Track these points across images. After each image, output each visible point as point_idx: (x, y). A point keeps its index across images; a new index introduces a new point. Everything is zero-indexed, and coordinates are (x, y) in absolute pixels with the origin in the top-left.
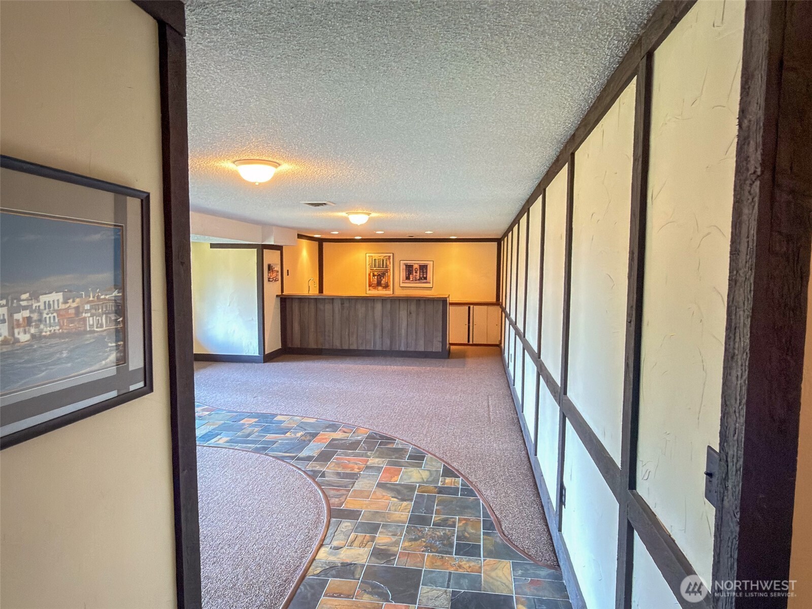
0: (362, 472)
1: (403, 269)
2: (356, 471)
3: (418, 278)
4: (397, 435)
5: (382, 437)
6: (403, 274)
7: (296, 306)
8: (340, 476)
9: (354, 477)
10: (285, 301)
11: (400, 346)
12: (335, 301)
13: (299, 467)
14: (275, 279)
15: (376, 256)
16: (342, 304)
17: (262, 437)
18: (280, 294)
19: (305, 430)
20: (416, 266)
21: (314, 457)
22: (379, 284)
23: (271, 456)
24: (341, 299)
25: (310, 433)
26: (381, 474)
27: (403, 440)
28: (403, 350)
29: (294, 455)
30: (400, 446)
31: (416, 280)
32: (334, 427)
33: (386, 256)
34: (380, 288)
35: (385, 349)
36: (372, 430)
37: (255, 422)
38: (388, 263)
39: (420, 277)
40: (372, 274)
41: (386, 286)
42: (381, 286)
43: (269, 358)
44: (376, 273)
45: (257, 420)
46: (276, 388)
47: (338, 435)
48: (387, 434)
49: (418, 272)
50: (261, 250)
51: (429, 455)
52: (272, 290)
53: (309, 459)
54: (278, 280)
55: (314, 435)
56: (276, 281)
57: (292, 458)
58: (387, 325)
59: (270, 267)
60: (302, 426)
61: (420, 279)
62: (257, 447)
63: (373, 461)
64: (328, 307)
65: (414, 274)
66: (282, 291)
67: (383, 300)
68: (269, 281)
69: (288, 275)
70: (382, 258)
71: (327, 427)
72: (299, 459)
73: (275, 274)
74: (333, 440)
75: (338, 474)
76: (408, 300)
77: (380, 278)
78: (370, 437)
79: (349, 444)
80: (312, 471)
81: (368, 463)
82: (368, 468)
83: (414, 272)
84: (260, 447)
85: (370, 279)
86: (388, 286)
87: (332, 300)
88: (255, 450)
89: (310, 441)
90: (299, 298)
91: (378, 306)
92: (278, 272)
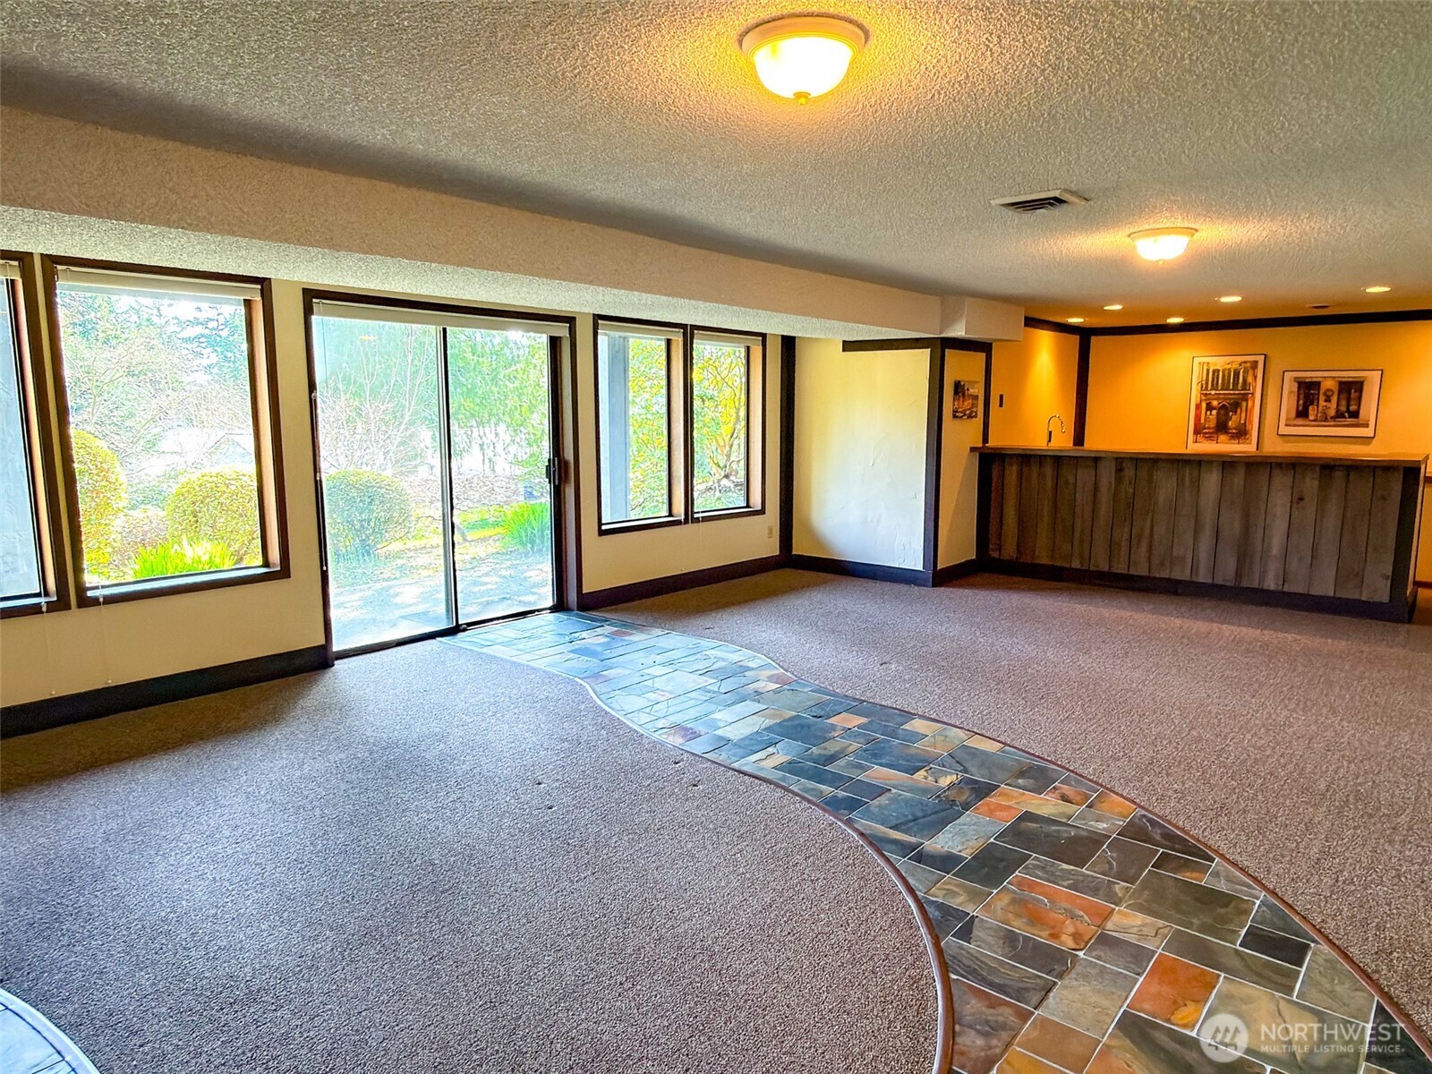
0: (1081, 954)
1: (1291, 392)
2: (1067, 942)
3: (1332, 412)
4: (1215, 840)
5: (1171, 839)
6: (1289, 403)
7: (1012, 472)
8: (1015, 948)
9: (1054, 962)
10: (990, 461)
11: (1262, 578)
12: (1102, 465)
13: (911, 881)
14: (968, 412)
15: (1219, 363)
16: (1120, 470)
17: (859, 771)
18: (981, 445)
19: (966, 771)
20: (1329, 384)
21: (960, 859)
22: (1221, 427)
23: (856, 830)
24: (1116, 459)
25: (976, 782)
26: (1141, 979)
27: (1234, 864)
28: (1272, 587)
29: (913, 840)
30: (1223, 886)
31: (1326, 420)
32: (1038, 776)
33: (1245, 362)
34: (1222, 437)
35: (1221, 583)
36: (1142, 807)
37: (859, 726)
38: (1250, 379)
39: (1338, 411)
40: (1204, 405)
41: (1242, 433)
42: (1227, 433)
43: (943, 577)
44: (1215, 403)
45: (863, 720)
46: (935, 648)
47: (1046, 805)
48: (1188, 834)
49: (1334, 399)
50: (939, 350)
51: (1325, 948)
52: (962, 437)
53: (945, 862)
54: (976, 416)
55: (982, 791)
56: (970, 417)
57: (905, 849)
58: (1232, 524)
59: (959, 388)
60: (959, 759)
61: (1339, 415)
62: (835, 797)
63: (1126, 922)
64: (1084, 476)
65: (1322, 403)
66: (985, 439)
67: (1227, 464)
68: (955, 416)
69: (1001, 405)
70: (1235, 366)
71: (1022, 774)
72: (921, 858)
73: (968, 403)
74: (1028, 816)
75: (1010, 938)
76: (1295, 465)
77: (1227, 414)
78: (1136, 831)
79: (1070, 838)
80: (940, 907)
81: (1109, 925)
82: (1105, 940)
83: (1322, 397)
84: (844, 799)
85: (1198, 417)
86: (1246, 434)
87: (1096, 460)
88: (826, 804)
89: (966, 806)
90: (1019, 455)
91: (1211, 480)
92: (976, 398)
